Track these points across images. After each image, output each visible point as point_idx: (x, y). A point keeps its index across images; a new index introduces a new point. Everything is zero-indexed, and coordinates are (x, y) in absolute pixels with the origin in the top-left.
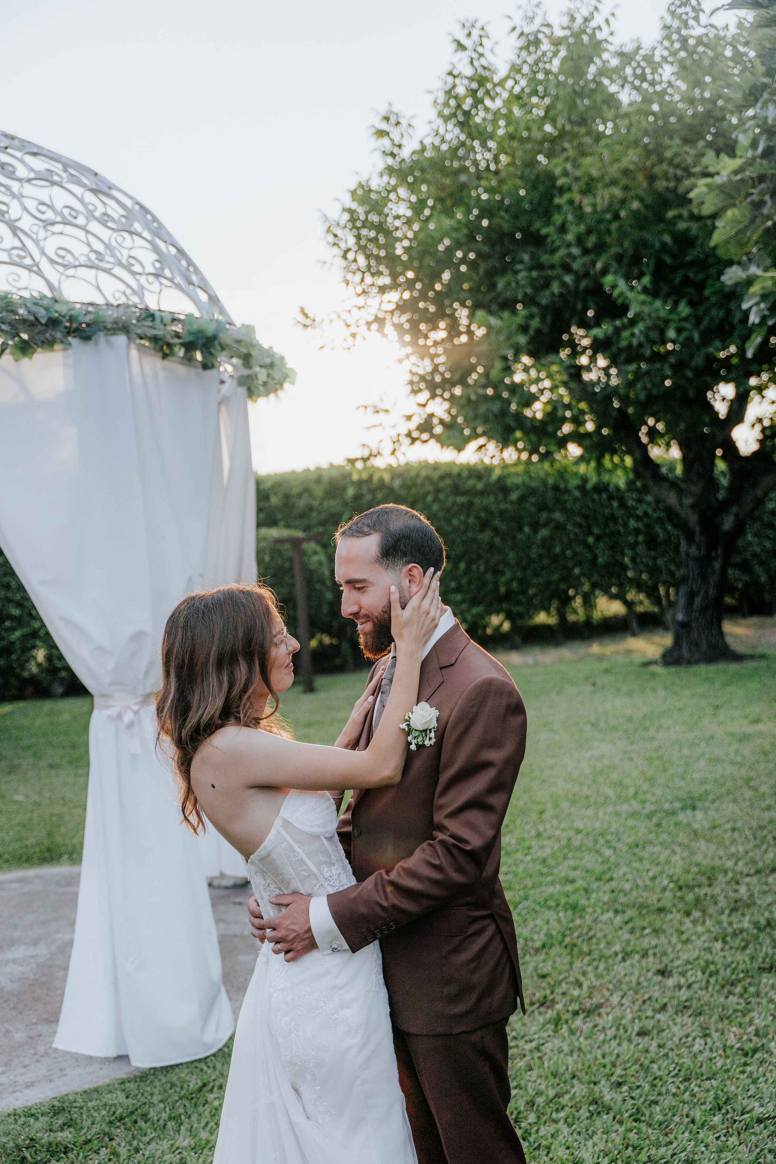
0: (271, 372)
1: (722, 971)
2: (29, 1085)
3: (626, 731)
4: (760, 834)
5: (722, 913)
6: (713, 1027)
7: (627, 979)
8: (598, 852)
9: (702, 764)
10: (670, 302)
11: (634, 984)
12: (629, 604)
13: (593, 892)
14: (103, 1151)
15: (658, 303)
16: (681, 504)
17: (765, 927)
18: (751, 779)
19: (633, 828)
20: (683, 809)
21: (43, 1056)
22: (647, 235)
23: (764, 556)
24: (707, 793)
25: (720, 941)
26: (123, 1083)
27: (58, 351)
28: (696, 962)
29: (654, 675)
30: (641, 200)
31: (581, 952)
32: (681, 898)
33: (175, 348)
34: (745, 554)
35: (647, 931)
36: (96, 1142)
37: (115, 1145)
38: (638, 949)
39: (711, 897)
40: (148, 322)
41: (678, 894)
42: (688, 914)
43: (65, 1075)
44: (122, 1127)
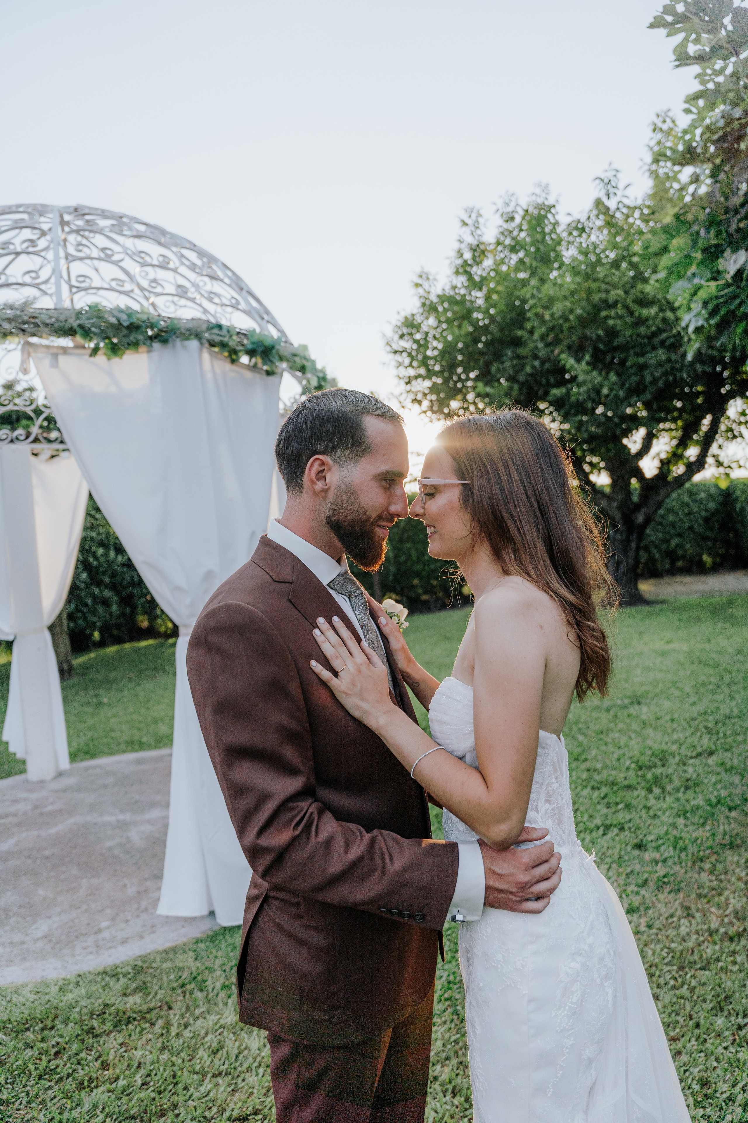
1: (690, 846)
2: (124, 941)
4: (694, 724)
5: (678, 790)
6: (694, 908)
7: (610, 852)
8: (573, 737)
9: (639, 671)
10: (604, 373)
11: (616, 858)
14: (160, 1023)
15: (595, 373)
17: (716, 804)
18: (676, 682)
19: (597, 719)
20: (632, 704)
21: (142, 912)
23: (657, 542)
24: (647, 692)
25: (682, 817)
26: (196, 942)
27: (143, 352)
28: (666, 837)
32: (644, 777)
33: (240, 354)
34: (648, 541)
35: (620, 806)
36: (156, 1011)
37: (172, 1016)
38: (615, 823)
39: (667, 777)
40: (216, 331)
41: (640, 773)
42: (650, 791)
43: (154, 932)
44: (182, 995)
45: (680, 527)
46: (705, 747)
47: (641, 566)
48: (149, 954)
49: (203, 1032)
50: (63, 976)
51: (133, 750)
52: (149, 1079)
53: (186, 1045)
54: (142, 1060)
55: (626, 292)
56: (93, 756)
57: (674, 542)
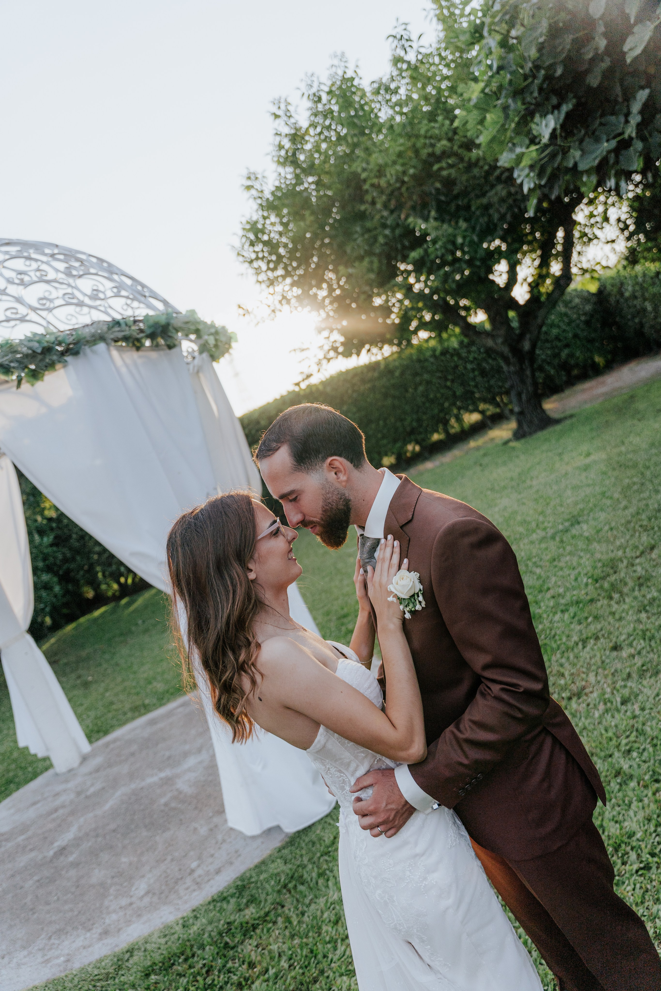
0: (217, 337)
1: (656, 634)
2: (218, 872)
3: (512, 487)
4: (631, 526)
5: (633, 590)
7: (593, 661)
8: (531, 572)
9: (569, 492)
10: (453, 223)
11: (599, 663)
12: (482, 412)
13: (540, 602)
14: (280, 920)
15: (445, 226)
16: (496, 344)
18: (605, 492)
19: (547, 549)
20: (572, 525)
21: (221, 844)
22: (426, 188)
23: (548, 359)
24: (582, 510)
25: (643, 612)
26: (280, 851)
27: (59, 369)
28: (635, 633)
29: (513, 448)
30: (414, 167)
31: (552, 649)
32: (601, 587)
33: (143, 341)
34: (539, 362)
35: (590, 619)
36: (273, 913)
37: (287, 911)
38: (590, 635)
39: (621, 581)
40: (117, 329)
41: (598, 585)
42: (611, 598)
43: (239, 856)
44: (288, 893)
45: (566, 338)
46: (646, 544)
47: (540, 386)
48: (245, 873)
49: (319, 913)
50: (180, 916)
51: (141, 715)
52: (292, 961)
53: (309, 926)
54: (280, 950)
55: (450, 140)
56: (106, 733)
57: (564, 354)
